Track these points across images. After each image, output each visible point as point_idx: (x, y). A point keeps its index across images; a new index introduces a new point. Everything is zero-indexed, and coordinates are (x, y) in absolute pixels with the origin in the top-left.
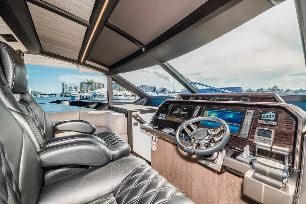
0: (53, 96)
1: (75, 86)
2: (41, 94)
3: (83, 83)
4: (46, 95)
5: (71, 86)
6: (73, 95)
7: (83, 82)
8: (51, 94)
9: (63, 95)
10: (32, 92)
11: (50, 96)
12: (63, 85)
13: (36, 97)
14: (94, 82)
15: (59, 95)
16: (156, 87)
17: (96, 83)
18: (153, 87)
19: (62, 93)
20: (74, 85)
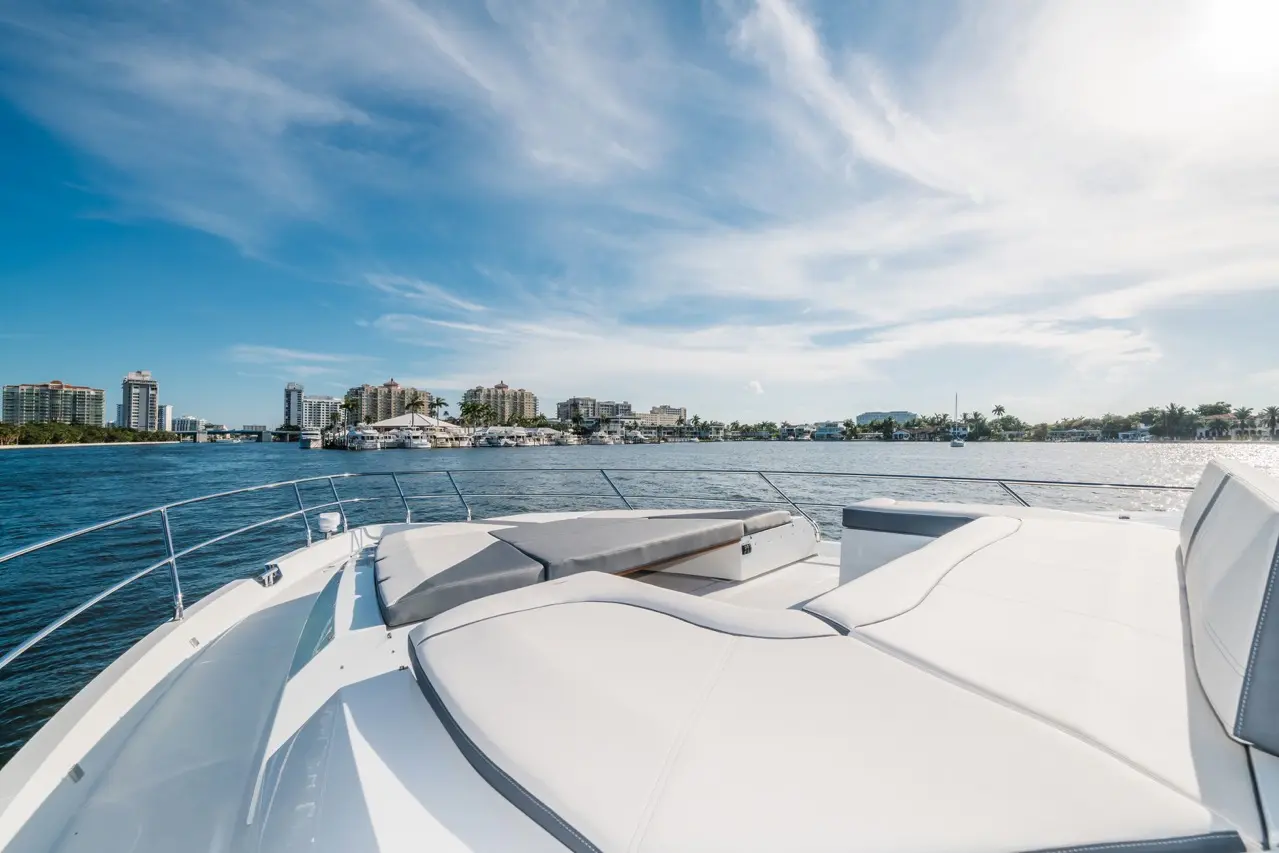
0: (248, 438)
1: (330, 401)
3: (357, 390)
4: (223, 433)
5: (315, 400)
6: (305, 437)
7: (359, 389)
8: (240, 430)
9: (286, 434)
10: (174, 422)
11: (238, 438)
12: (288, 394)
13: (195, 441)
15: (273, 434)
16: (630, 407)
17: (403, 392)
18: (617, 405)
19: (281, 429)
20: (328, 398)
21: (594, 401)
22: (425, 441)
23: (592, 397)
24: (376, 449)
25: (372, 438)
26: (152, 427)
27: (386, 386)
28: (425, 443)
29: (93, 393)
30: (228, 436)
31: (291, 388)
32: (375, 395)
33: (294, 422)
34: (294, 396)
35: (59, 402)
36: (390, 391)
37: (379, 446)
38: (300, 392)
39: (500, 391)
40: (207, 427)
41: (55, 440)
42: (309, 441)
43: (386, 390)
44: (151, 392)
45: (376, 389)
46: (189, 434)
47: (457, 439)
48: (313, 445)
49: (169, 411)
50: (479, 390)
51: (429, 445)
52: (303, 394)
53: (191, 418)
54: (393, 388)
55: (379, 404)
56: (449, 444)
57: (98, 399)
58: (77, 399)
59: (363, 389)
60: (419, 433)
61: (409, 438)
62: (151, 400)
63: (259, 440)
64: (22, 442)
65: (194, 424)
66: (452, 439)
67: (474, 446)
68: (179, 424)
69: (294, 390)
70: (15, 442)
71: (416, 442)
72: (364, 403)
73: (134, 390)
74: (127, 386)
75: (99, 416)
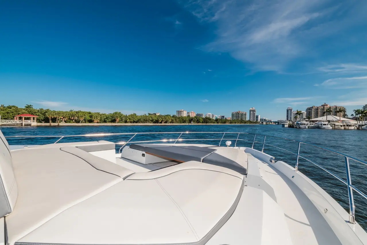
4: (271, 122)
7: (311, 108)
10: (260, 119)
12: (288, 111)
17: (330, 108)
22: (329, 126)
24: (306, 128)
25: (305, 124)
26: (254, 120)
27: (322, 106)
28: (329, 127)
30: (273, 123)
31: (289, 109)
32: (317, 109)
34: (289, 111)
35: (239, 115)
36: (324, 108)
37: (307, 127)
38: (291, 110)
41: (235, 123)
42: (284, 125)
43: (322, 107)
44: (254, 112)
45: (318, 107)
47: (347, 126)
48: (286, 126)
49: (259, 116)
51: (331, 128)
52: (292, 111)
53: (264, 118)
54: (325, 107)
55: (319, 113)
56: (343, 128)
57: (245, 114)
58: (242, 114)
59: (312, 107)
60: (327, 123)
61: (321, 124)
62: (254, 114)
63: (278, 124)
64: (230, 123)
66: (344, 126)
67: (358, 129)
68: (261, 120)
69: (290, 110)
70: (229, 123)
71: (324, 126)
72: (313, 112)
73: (251, 112)
74: (250, 111)
75: (246, 118)
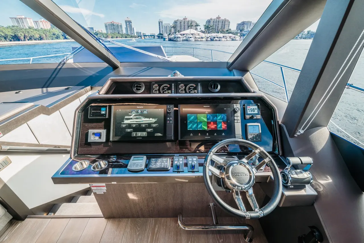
0: (152, 37)
1: (169, 25)
2: (144, 35)
3: (176, 21)
4: (146, 36)
5: (166, 25)
6: (164, 37)
8: (150, 35)
9: (160, 36)
10: (136, 32)
11: (149, 37)
12: (159, 23)
13: (141, 38)
14: (187, 20)
15: (157, 36)
19: (159, 34)
21: (251, 22)
22: (193, 39)
23: (250, 21)
25: (180, 37)
26: (132, 34)
27: (184, 19)
29: (120, 24)
33: (161, 33)
34: (161, 23)
35: (114, 27)
37: (181, 40)
39: (218, 19)
40: (143, 34)
43: (184, 21)
44: (131, 24)
45: (181, 21)
46: (140, 36)
47: (202, 38)
48: (166, 40)
49: (135, 29)
50: (211, 19)
52: (163, 23)
53: (139, 31)
55: (182, 26)
56: (199, 40)
57: (121, 26)
58: (117, 26)
59: (178, 20)
60: (191, 36)
61: (189, 37)
62: (131, 26)
63: (154, 38)
65: (140, 33)
66: (200, 38)
67: (206, 40)
69: (161, 22)
71: (190, 39)
72: (178, 26)
73: (127, 23)
75: (122, 31)
